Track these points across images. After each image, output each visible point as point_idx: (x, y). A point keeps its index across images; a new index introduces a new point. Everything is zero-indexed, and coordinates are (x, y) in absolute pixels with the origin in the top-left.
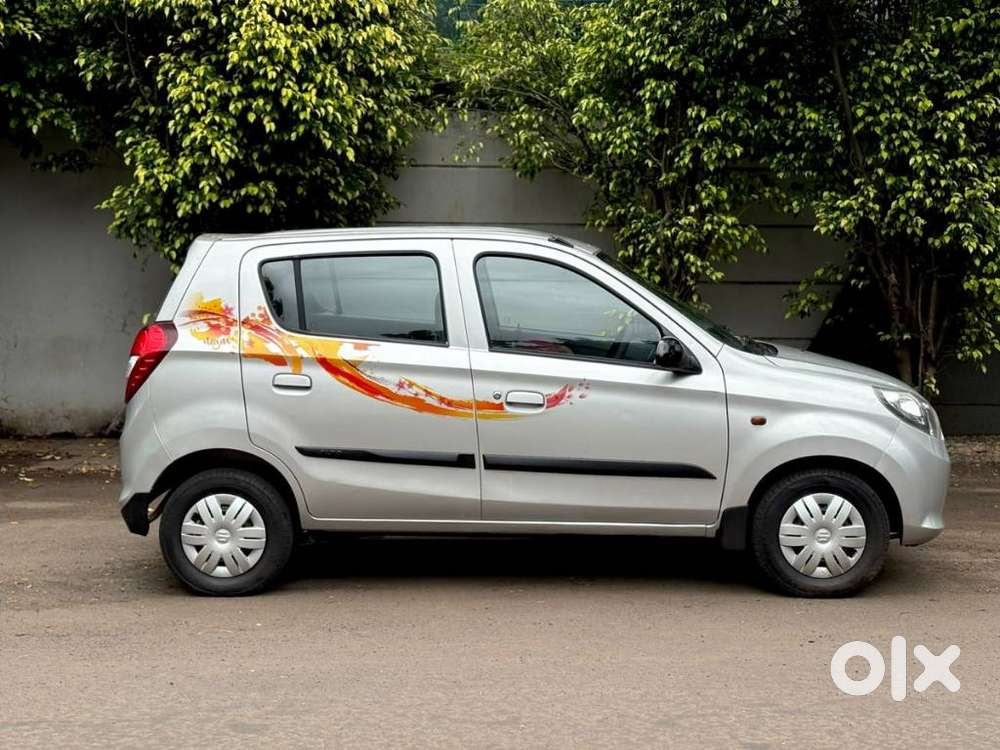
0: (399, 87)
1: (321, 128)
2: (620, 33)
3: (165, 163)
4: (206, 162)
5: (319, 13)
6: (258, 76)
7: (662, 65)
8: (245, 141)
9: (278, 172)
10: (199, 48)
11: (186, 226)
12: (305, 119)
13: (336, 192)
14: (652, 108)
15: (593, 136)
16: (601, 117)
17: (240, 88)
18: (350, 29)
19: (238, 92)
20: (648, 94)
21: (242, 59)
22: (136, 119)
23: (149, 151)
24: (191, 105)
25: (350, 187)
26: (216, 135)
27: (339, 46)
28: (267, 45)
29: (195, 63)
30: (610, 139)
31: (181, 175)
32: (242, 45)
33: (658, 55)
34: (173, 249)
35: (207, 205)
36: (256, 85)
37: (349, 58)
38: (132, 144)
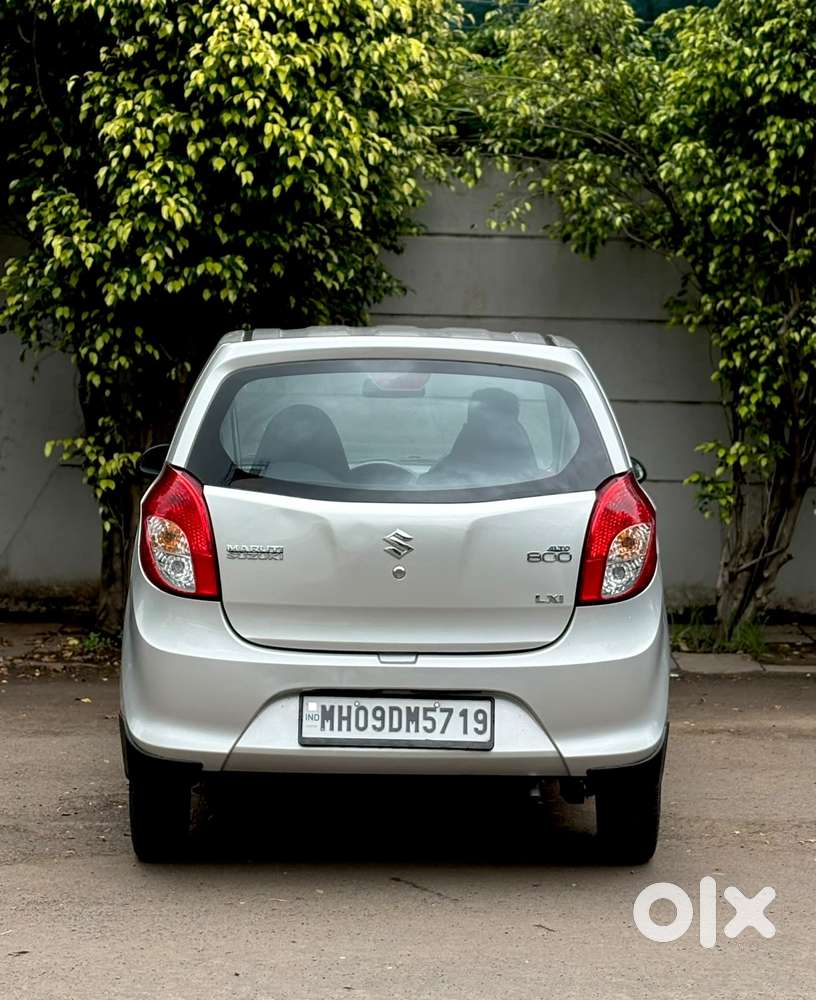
0: (416, 124)
1: (317, 180)
2: (733, 51)
3: (89, 228)
4: (152, 227)
5: (318, 17)
6: (230, 107)
7: (795, 97)
8: (204, 198)
9: (249, 242)
10: (142, 66)
11: (110, 317)
12: (295, 167)
13: (324, 272)
14: (778, 158)
15: (690, 196)
16: (701, 169)
17: (202, 123)
18: (358, 41)
19: (200, 130)
20: (773, 139)
21: (208, 82)
23: (65, 210)
24: (133, 147)
25: (343, 265)
26: (166, 189)
27: (344, 64)
28: (246, 62)
29: (136, 87)
30: (714, 202)
31: (112, 245)
32: (209, 62)
33: (790, 81)
34: (94, 350)
35: (148, 288)
36: (226, 118)
37: (358, 82)
38: (40, 199)
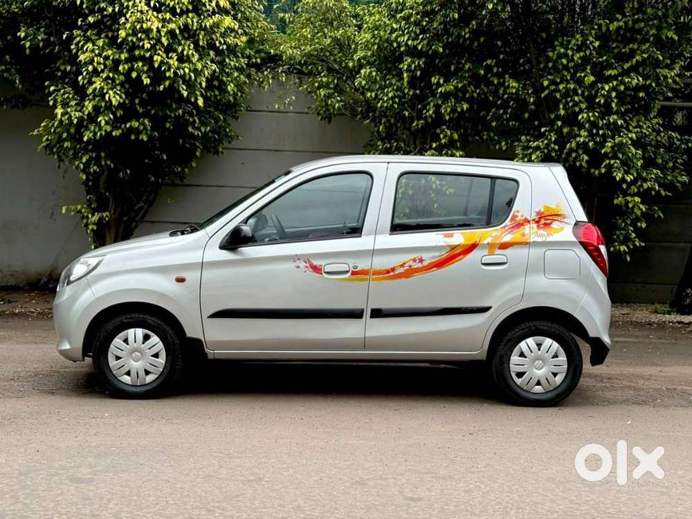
0: (237, 57)
1: (181, 83)
2: (388, 25)
3: (76, 104)
4: (103, 104)
5: (181, 5)
6: (139, 47)
7: (415, 47)
8: (130, 91)
9: (153, 112)
10: (99, 27)
11: (90, 147)
12: (170, 76)
13: (194, 127)
14: (408, 77)
15: (369, 94)
16: (375, 82)
17: (126, 55)
18: (202, 17)
19: (125, 58)
20: (406, 67)
21: (128, 35)
22: (59, 74)
23: (66, 96)
24: (94, 66)
25: (203, 123)
26: (110, 86)
27: (195, 28)
28: (145, 26)
29: (97, 37)
30: (380, 97)
31: (86, 113)
32: (128, 26)
33: (413, 40)
34: (82, 163)
35: (104, 133)
36: (137, 53)
37: (201, 37)
38: (54, 91)
